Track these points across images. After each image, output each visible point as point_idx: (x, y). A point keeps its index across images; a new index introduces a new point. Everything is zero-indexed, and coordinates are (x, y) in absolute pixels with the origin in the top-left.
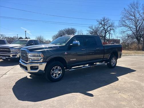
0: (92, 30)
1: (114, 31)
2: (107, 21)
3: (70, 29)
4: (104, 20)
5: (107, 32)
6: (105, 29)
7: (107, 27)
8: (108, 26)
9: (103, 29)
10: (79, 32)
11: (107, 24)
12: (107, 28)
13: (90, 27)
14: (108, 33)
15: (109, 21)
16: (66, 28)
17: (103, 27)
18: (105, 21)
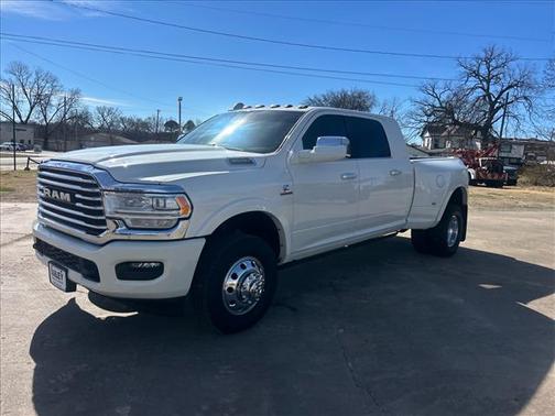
0: (431, 100)
1: (530, 106)
2: (500, 62)
3: (349, 93)
4: (488, 60)
5: (498, 108)
6: (489, 95)
7: (499, 89)
8: (506, 85)
9: (484, 96)
10: (385, 105)
11: (501, 76)
12: (502, 92)
13: (424, 89)
14: (501, 112)
15: (512, 64)
16: (335, 90)
17: (483, 88)
18: (493, 64)
